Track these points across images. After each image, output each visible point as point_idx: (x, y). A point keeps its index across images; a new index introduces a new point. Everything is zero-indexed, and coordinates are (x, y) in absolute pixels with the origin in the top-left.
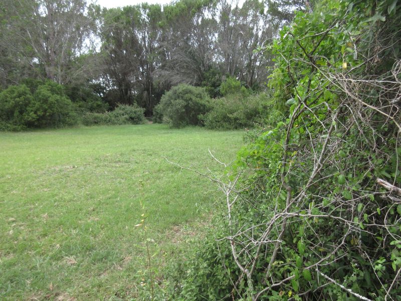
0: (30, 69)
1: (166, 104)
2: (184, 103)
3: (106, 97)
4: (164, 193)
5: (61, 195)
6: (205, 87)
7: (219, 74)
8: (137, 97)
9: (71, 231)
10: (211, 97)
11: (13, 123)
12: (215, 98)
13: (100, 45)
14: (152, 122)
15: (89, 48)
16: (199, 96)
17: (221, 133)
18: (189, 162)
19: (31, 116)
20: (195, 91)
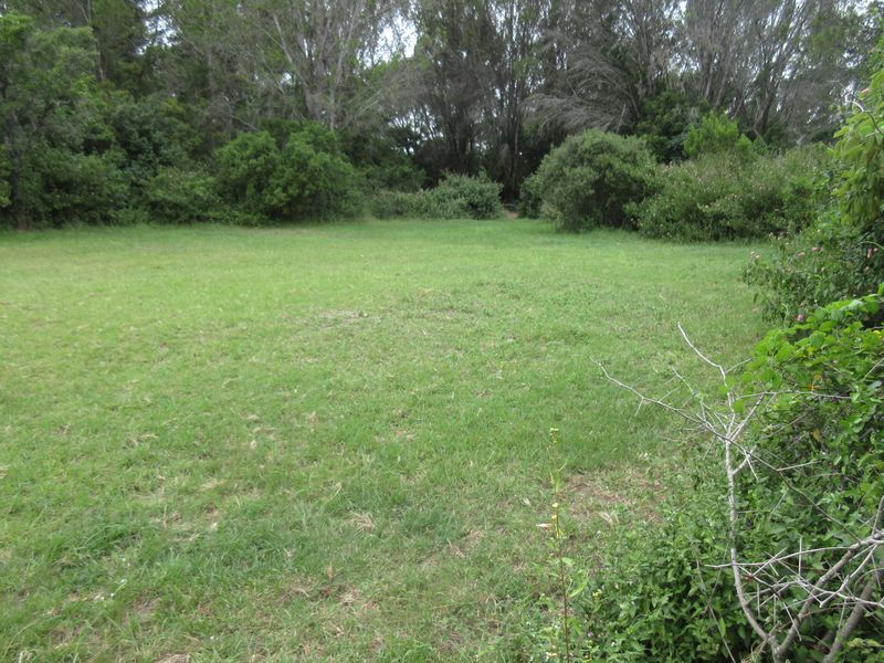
0: (276, 98)
1: (552, 175)
2: (593, 175)
3: (421, 156)
4: (549, 393)
5: (339, 376)
6: (645, 135)
7: (682, 102)
8: (486, 156)
9: (361, 458)
10: (659, 161)
11: (244, 208)
12: (667, 164)
13: (413, 41)
14: (515, 215)
15: (390, 48)
16: (629, 158)
17: (679, 249)
18: (603, 321)
19: (277, 197)
20: (622, 146)
